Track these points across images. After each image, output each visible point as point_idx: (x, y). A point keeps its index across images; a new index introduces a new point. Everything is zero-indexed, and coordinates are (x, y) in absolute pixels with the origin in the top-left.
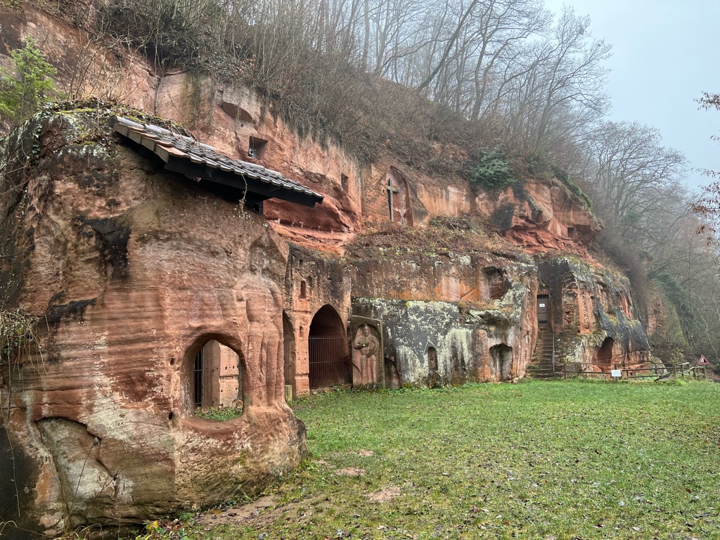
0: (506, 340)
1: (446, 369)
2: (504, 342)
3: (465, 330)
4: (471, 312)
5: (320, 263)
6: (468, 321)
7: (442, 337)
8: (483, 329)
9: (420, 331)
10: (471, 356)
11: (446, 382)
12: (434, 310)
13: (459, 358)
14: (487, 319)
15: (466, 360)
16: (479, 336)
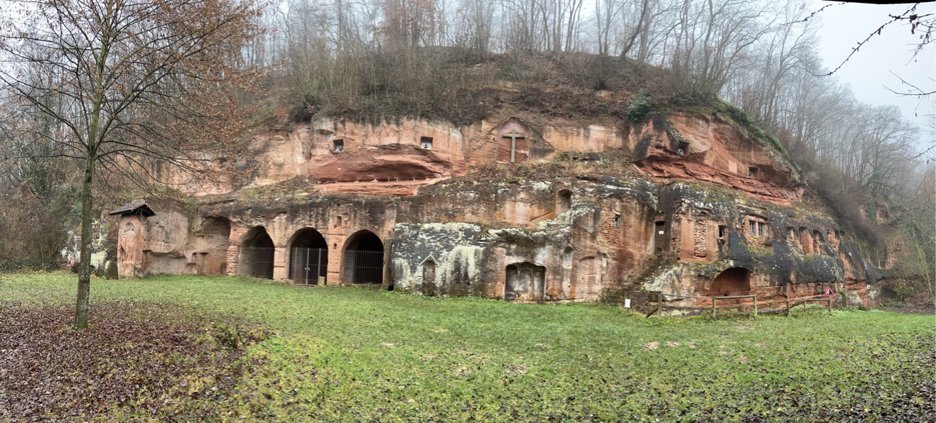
0: (532, 258)
1: (444, 282)
2: (529, 260)
3: (474, 247)
4: (489, 231)
5: (358, 204)
6: (483, 239)
7: (447, 253)
8: (502, 247)
9: (425, 247)
10: (478, 271)
11: (443, 292)
12: (450, 230)
13: (462, 272)
14: (504, 237)
15: (471, 275)
16: (493, 253)
